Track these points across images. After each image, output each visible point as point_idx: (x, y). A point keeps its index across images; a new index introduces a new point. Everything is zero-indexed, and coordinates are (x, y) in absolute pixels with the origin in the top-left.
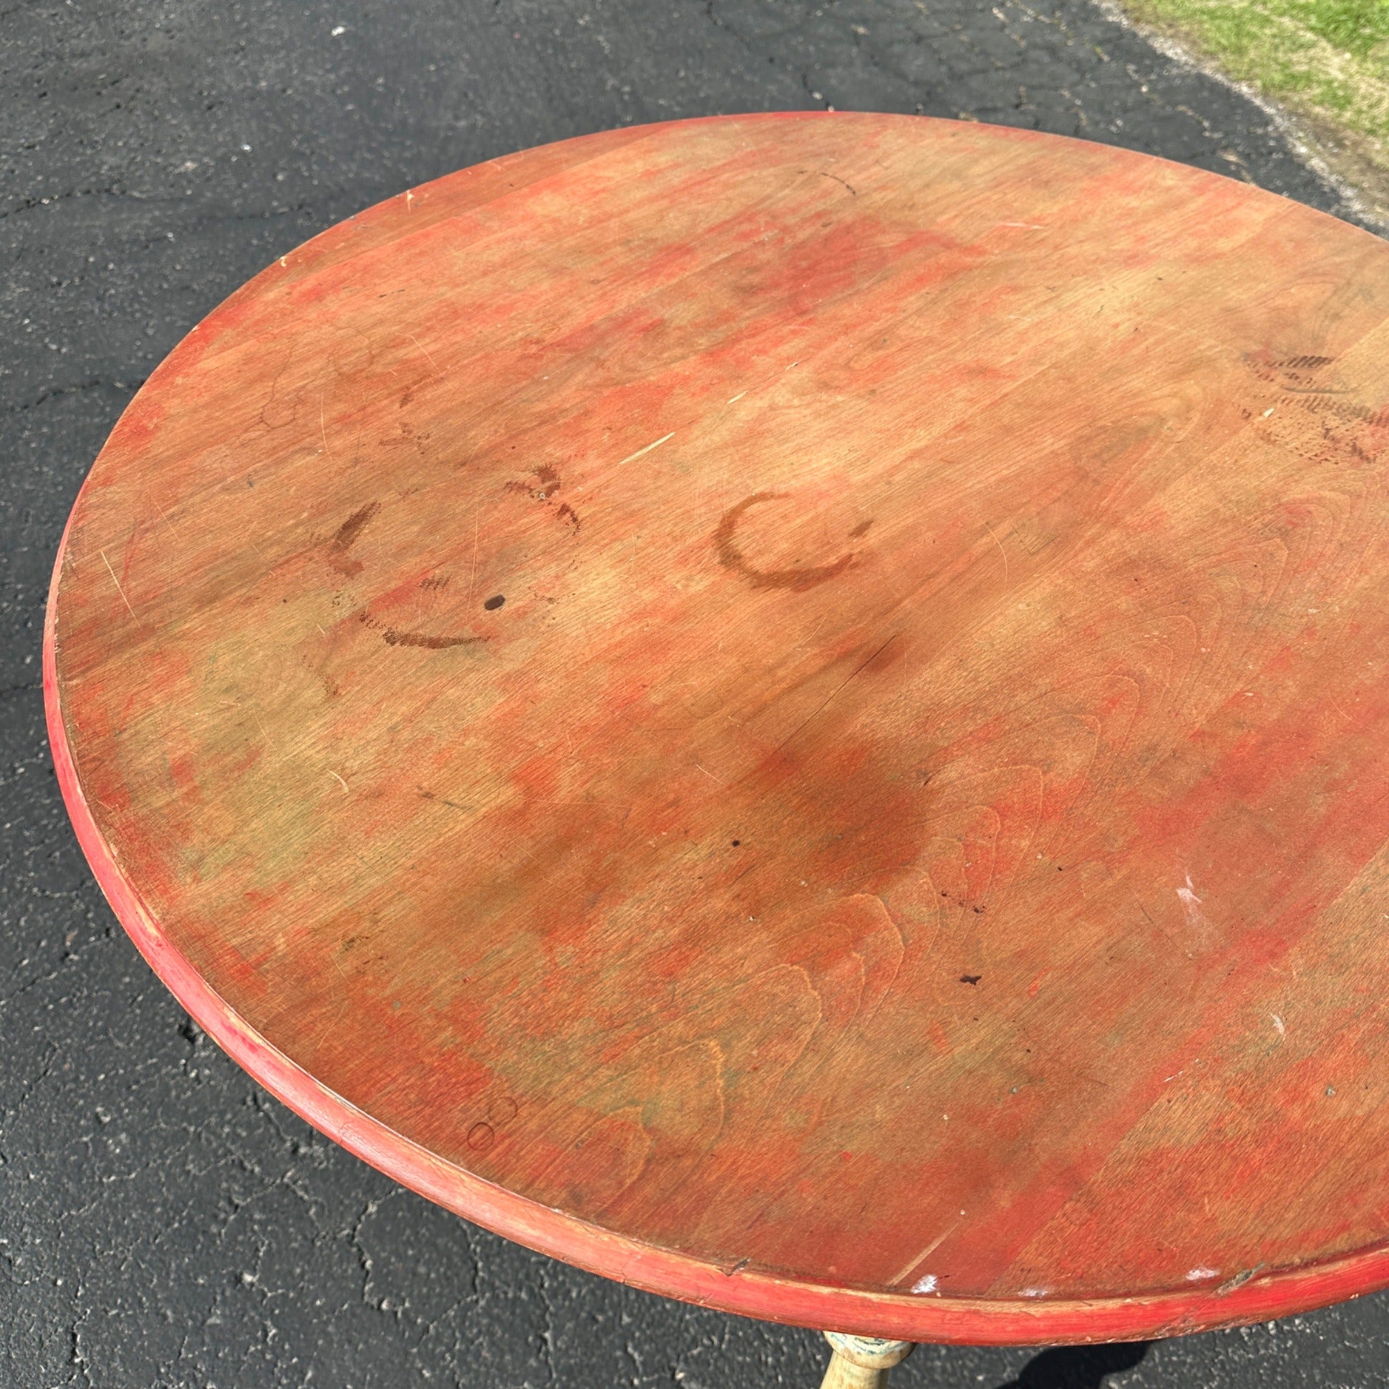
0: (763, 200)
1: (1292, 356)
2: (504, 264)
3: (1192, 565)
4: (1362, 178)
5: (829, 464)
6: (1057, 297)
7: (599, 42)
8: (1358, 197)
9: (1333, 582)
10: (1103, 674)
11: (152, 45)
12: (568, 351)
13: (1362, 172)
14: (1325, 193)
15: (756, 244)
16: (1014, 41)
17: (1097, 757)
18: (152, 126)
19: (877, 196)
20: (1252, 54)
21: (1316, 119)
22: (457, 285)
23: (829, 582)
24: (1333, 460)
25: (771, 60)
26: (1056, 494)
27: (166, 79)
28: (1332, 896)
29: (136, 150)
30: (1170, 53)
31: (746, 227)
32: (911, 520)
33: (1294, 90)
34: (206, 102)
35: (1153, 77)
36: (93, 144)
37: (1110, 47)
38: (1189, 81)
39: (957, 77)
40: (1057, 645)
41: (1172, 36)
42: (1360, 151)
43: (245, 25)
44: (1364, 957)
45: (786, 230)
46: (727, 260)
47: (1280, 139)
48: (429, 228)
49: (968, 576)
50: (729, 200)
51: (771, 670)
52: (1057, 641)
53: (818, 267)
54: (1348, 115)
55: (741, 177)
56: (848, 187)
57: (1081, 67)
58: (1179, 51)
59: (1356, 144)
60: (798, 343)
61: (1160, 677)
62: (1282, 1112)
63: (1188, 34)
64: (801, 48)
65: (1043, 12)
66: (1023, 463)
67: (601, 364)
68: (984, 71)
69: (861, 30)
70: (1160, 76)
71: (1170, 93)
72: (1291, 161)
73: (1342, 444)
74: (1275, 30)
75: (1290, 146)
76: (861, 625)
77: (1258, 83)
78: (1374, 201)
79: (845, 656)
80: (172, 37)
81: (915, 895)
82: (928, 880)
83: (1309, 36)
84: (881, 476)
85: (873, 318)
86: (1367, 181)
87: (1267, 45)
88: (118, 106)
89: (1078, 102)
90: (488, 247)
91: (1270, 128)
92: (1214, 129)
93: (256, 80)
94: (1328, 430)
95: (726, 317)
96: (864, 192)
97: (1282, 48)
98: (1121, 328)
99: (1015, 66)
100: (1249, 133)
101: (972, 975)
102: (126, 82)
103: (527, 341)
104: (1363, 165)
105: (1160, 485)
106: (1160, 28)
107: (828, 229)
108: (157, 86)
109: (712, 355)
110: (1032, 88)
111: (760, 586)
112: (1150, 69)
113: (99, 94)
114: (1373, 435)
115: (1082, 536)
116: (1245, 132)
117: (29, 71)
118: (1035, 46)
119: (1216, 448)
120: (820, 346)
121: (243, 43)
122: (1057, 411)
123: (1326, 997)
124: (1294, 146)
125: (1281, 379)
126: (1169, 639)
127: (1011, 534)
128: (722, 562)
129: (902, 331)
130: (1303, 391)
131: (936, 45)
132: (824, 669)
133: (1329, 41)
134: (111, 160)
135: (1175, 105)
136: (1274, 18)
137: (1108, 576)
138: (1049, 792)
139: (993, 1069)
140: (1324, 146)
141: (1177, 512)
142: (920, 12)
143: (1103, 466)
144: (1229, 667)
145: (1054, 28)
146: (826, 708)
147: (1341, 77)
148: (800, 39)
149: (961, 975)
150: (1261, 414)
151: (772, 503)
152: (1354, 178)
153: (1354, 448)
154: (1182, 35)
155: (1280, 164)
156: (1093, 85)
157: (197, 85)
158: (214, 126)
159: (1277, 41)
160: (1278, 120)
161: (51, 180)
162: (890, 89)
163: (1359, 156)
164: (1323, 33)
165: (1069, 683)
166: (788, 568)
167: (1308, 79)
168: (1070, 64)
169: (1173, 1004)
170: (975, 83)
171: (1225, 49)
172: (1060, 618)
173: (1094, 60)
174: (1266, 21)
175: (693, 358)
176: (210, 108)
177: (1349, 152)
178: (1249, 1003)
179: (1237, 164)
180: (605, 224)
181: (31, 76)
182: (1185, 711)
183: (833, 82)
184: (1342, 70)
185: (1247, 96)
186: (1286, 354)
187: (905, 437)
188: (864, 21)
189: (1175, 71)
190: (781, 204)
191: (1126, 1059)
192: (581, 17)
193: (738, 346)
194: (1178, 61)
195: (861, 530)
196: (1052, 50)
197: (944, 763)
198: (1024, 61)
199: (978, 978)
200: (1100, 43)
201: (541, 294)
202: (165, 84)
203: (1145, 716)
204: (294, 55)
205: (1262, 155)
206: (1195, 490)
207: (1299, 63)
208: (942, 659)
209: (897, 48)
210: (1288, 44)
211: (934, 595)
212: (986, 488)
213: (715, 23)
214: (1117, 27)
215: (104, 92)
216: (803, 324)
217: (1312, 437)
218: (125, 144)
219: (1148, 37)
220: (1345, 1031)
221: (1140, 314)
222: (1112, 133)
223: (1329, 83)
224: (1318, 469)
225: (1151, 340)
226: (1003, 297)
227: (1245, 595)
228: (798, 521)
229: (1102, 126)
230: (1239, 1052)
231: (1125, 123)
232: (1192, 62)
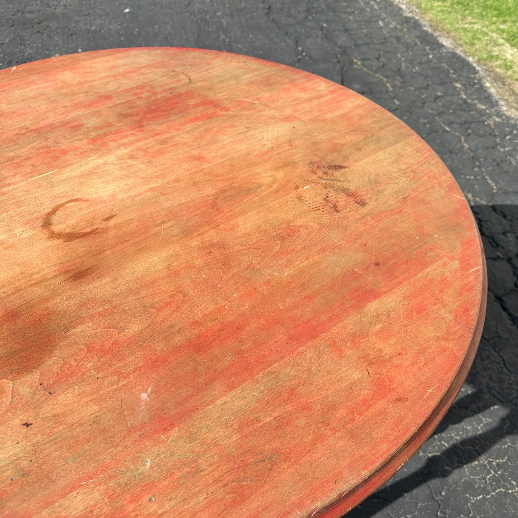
0: (152, 81)
1: (331, 164)
2: (33, 98)
3: (237, 248)
4: (509, 98)
5: (114, 189)
6: (247, 131)
7: (222, 22)
8: (506, 105)
9: (292, 262)
10: (171, 291)
11: (58, 10)
12: (37, 133)
13: (510, 95)
14: (492, 102)
15: (139, 98)
16: (384, 34)
17: (145, 329)
18: (48, 40)
19: (199, 84)
20: (477, 46)
21: (496, 73)
22: (9, 104)
23: (82, 239)
24: (322, 210)
25: (286, 34)
26: (199, 212)
27: (59, 24)
28: (209, 405)
29: (40, 48)
30: (445, 44)
31: (138, 91)
32: (132, 216)
33: (490, 61)
34: (71, 33)
35: (435, 52)
36: (25, 45)
37: (421, 39)
38: (449, 55)
39: (357, 46)
40: (160, 277)
41: (447, 37)
42: (511, 87)
43: (94, 6)
44: (205, 436)
45: (154, 94)
46: (123, 103)
47: (480, 80)
48: (13, 81)
49: (141, 243)
50: (138, 79)
51: (31, 275)
52: (161, 275)
53: (158, 110)
54: (510, 73)
55: (149, 71)
56: (189, 79)
57: (408, 46)
58: (448, 43)
59: (510, 84)
60: (132, 138)
61: (194, 295)
62: (124, 507)
63: (453, 37)
64: (299, 30)
65: (398, 24)
66: (193, 198)
67: (46, 139)
68: (368, 44)
69: (325, 25)
70: (438, 52)
71: (440, 59)
72: (482, 89)
73: (330, 204)
74: (488, 38)
75: (483, 83)
76: (83, 259)
77: (476, 58)
78: (512, 107)
79: (66, 272)
80: (66, 8)
81: (28, 383)
82: (38, 377)
83: (502, 41)
84: (132, 197)
85: (168, 132)
86: (511, 99)
87: (484, 43)
88: (38, 32)
89: (403, 59)
90: (31, 90)
91: (477, 76)
92: (454, 74)
93: (91, 25)
94: (327, 197)
95: (109, 125)
96: (195, 81)
97: (489, 45)
98: (266, 147)
99: (381, 44)
100: (468, 76)
101: (29, 423)
102: (44, 23)
103: (22, 128)
104: (511, 92)
105: (242, 213)
106: (443, 33)
107: (171, 95)
108: (54, 25)
109: (94, 140)
110: (386, 52)
111: (51, 237)
112: (435, 49)
113: (33, 27)
114: (345, 201)
115: (199, 231)
116: (466, 76)
117: (11, 16)
118: (391, 36)
119: (276, 200)
120: (138, 141)
121: (91, 12)
122: (220, 178)
123: (177, 453)
124: (485, 82)
125: (320, 173)
126: (208, 279)
127: (170, 227)
128: (42, 226)
129: (176, 139)
130: (326, 180)
131: (352, 33)
132: (55, 277)
133: (510, 43)
134: (29, 51)
135: (440, 63)
136: (490, 33)
137: (199, 249)
138: (115, 343)
139: (10, 468)
140: (497, 84)
141: (244, 225)
142: (350, 20)
143: (225, 203)
144: (225, 294)
145: (401, 30)
146: (44, 294)
147: (510, 58)
148: (300, 27)
149: (24, 422)
150: (303, 188)
151: (80, 202)
152: (506, 97)
153: (334, 206)
154: (451, 37)
155: (477, 89)
156: (411, 53)
157: (69, 26)
158: (70, 42)
159: (488, 42)
160: (481, 72)
161: (6, 56)
162: (329, 48)
163: (511, 89)
164: (508, 40)
165: (154, 294)
166: (68, 231)
167: (497, 57)
168: (403, 44)
169: (107, 447)
170: (364, 49)
171: (466, 43)
172: (168, 265)
173: (414, 43)
174: (486, 34)
175: (85, 140)
176: (71, 35)
177: (506, 87)
178: (141, 452)
179: (460, 88)
180: (83, 85)
181: (10, 18)
182: (196, 312)
183: (308, 44)
184: (512, 55)
185: (471, 62)
186: (328, 163)
187: (152, 182)
188: (327, 22)
189: (445, 50)
190: (158, 83)
191: (71, 471)
192: (219, 12)
193: (106, 137)
194: (447, 47)
195: (108, 219)
196: (398, 39)
197: (79, 324)
198: (386, 42)
199: (31, 424)
200: (418, 37)
201: (41, 110)
202: (58, 25)
203: (178, 312)
204: (108, 18)
205: (471, 85)
206: (256, 217)
207: (496, 51)
208: (108, 278)
209: (337, 33)
210: (493, 43)
211: (122, 249)
212: (172, 206)
213: (269, 18)
214: (426, 32)
215: (35, 26)
216: (139, 131)
217: (320, 200)
218: (37, 46)
219: (437, 37)
220: (176, 471)
221: (277, 141)
222: (413, 72)
223: (505, 60)
224: (313, 213)
225: (275, 153)
226: (226, 129)
227: (251, 263)
228: (85, 212)
229: (410, 69)
230: (123, 474)
231: (419, 68)
232: (453, 47)
